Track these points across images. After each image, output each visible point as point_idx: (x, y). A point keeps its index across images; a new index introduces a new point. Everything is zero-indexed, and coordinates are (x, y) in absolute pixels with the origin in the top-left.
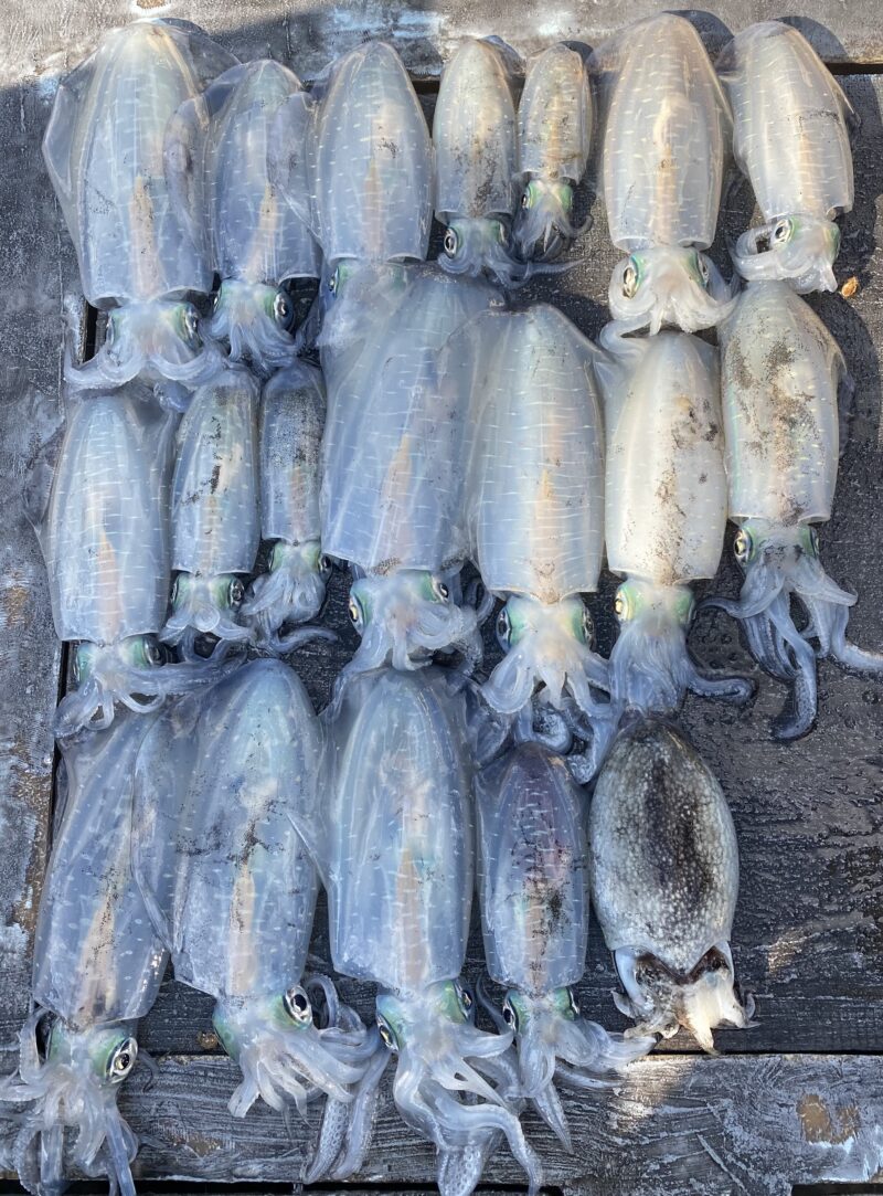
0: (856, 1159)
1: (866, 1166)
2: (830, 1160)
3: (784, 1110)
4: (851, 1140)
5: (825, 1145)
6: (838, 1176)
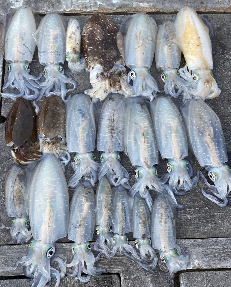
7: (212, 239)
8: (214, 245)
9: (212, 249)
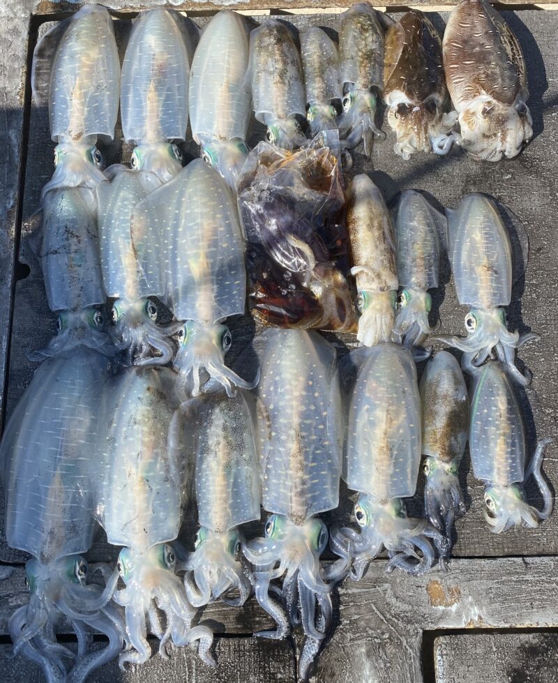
0: (459, 615)
1: (464, 619)
2: (444, 616)
3: (420, 589)
4: (456, 604)
5: (441, 608)
6: (448, 624)
7: (513, 559)
8: (518, 573)
9: (513, 583)
